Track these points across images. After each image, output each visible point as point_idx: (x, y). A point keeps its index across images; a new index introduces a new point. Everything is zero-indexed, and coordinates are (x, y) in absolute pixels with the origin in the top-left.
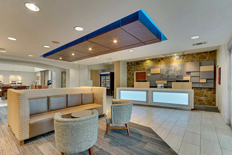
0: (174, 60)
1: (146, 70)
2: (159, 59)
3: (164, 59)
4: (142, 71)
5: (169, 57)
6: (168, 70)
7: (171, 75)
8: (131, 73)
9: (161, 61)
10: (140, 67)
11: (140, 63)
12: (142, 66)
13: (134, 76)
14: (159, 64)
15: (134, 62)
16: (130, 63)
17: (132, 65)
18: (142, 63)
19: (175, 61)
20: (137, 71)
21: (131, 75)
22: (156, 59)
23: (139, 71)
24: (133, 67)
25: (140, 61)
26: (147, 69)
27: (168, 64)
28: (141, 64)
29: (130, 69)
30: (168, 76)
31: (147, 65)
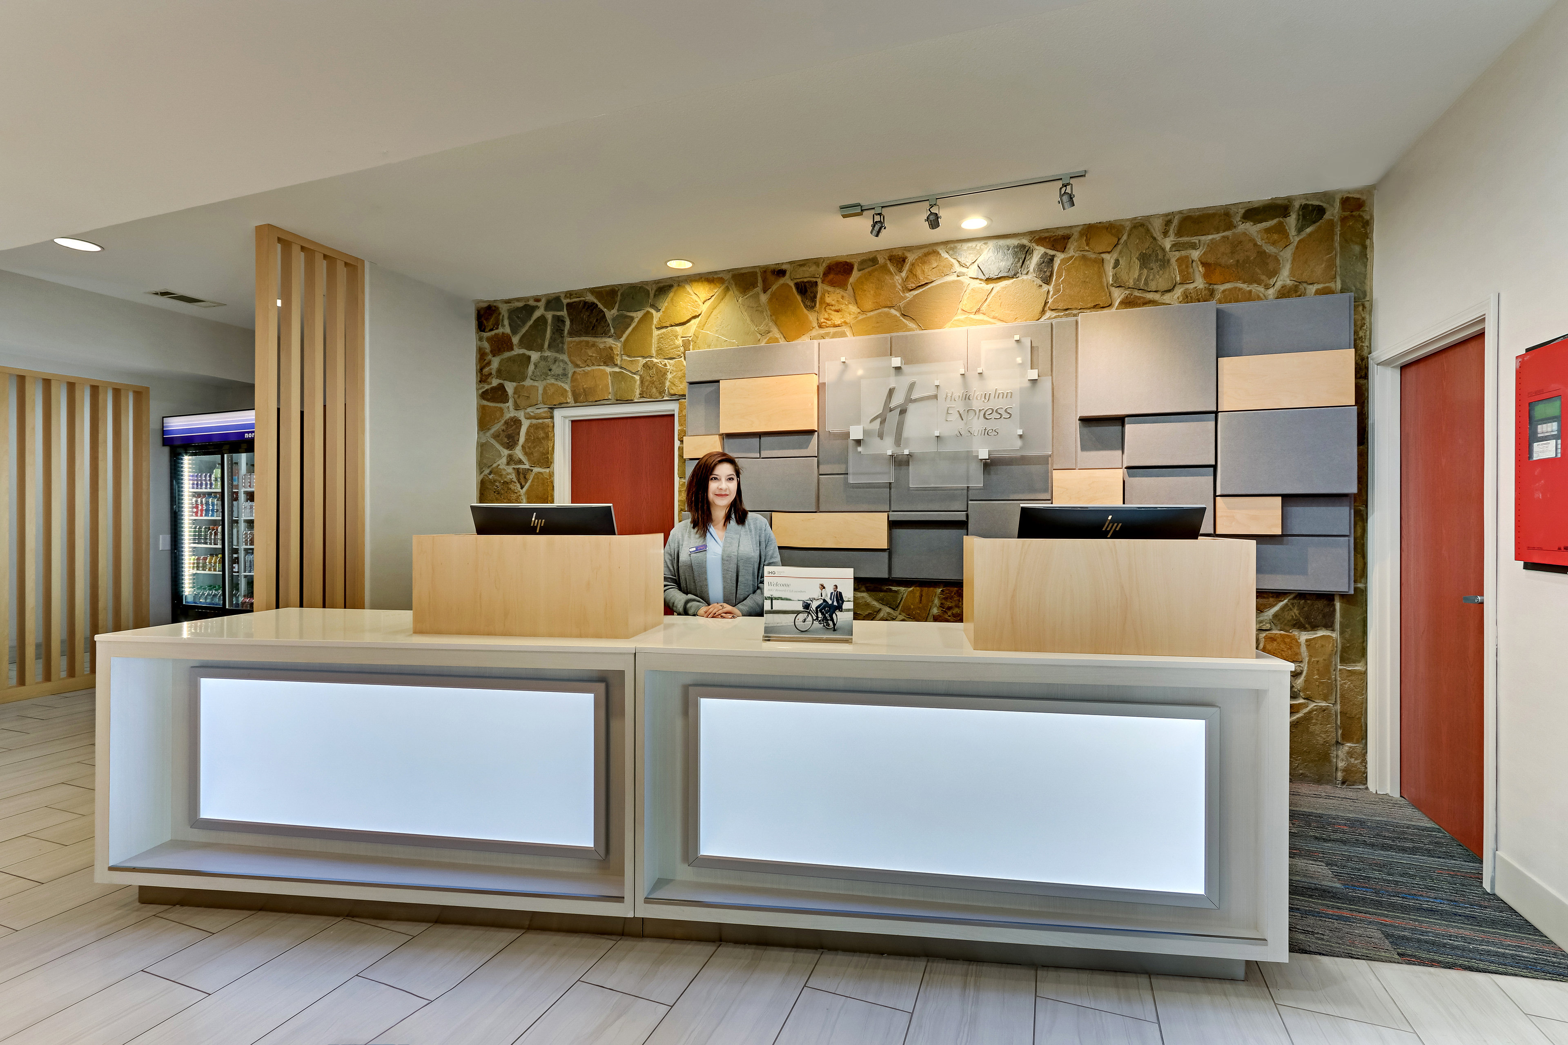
0: (958, 285)
1: (678, 398)
2: (804, 275)
3: (855, 274)
4: (630, 401)
5: (911, 258)
6: (898, 400)
7: (932, 448)
8: (517, 423)
9: (830, 295)
10: (608, 359)
11: (610, 314)
12: (628, 351)
13: (546, 460)
14: (803, 329)
15: (553, 302)
16: (504, 309)
17: (530, 342)
18: (638, 315)
19: (966, 303)
20: (581, 398)
21: (518, 452)
22: (780, 272)
23: (597, 403)
24: (535, 356)
25: (609, 294)
26: (682, 387)
27: (895, 326)
28: (623, 322)
29: (510, 387)
30: (901, 462)
31: (686, 345)
